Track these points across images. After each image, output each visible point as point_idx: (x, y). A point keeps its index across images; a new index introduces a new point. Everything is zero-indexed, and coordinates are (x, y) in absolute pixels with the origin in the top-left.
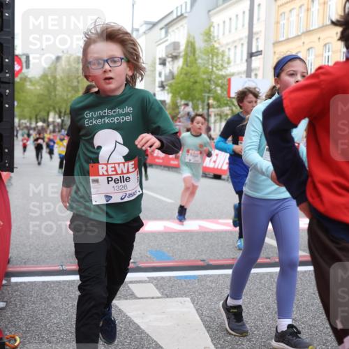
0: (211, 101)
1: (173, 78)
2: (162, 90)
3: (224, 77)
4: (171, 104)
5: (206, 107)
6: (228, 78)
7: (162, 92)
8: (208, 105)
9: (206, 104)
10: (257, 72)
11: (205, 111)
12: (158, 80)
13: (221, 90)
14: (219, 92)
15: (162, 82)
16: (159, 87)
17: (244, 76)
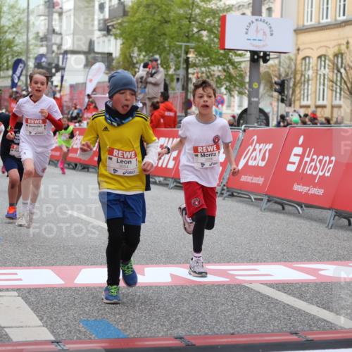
0: (191, 56)
1: (125, 13)
2: (104, 35)
3: (213, 13)
4: (121, 59)
5: (183, 66)
6: (221, 15)
7: (106, 39)
8: (187, 60)
9: (182, 59)
10: (271, 5)
11: (181, 72)
12: (98, 16)
13: (209, 36)
14: (205, 39)
15: (105, 21)
16: (100, 30)
17: (248, 12)
